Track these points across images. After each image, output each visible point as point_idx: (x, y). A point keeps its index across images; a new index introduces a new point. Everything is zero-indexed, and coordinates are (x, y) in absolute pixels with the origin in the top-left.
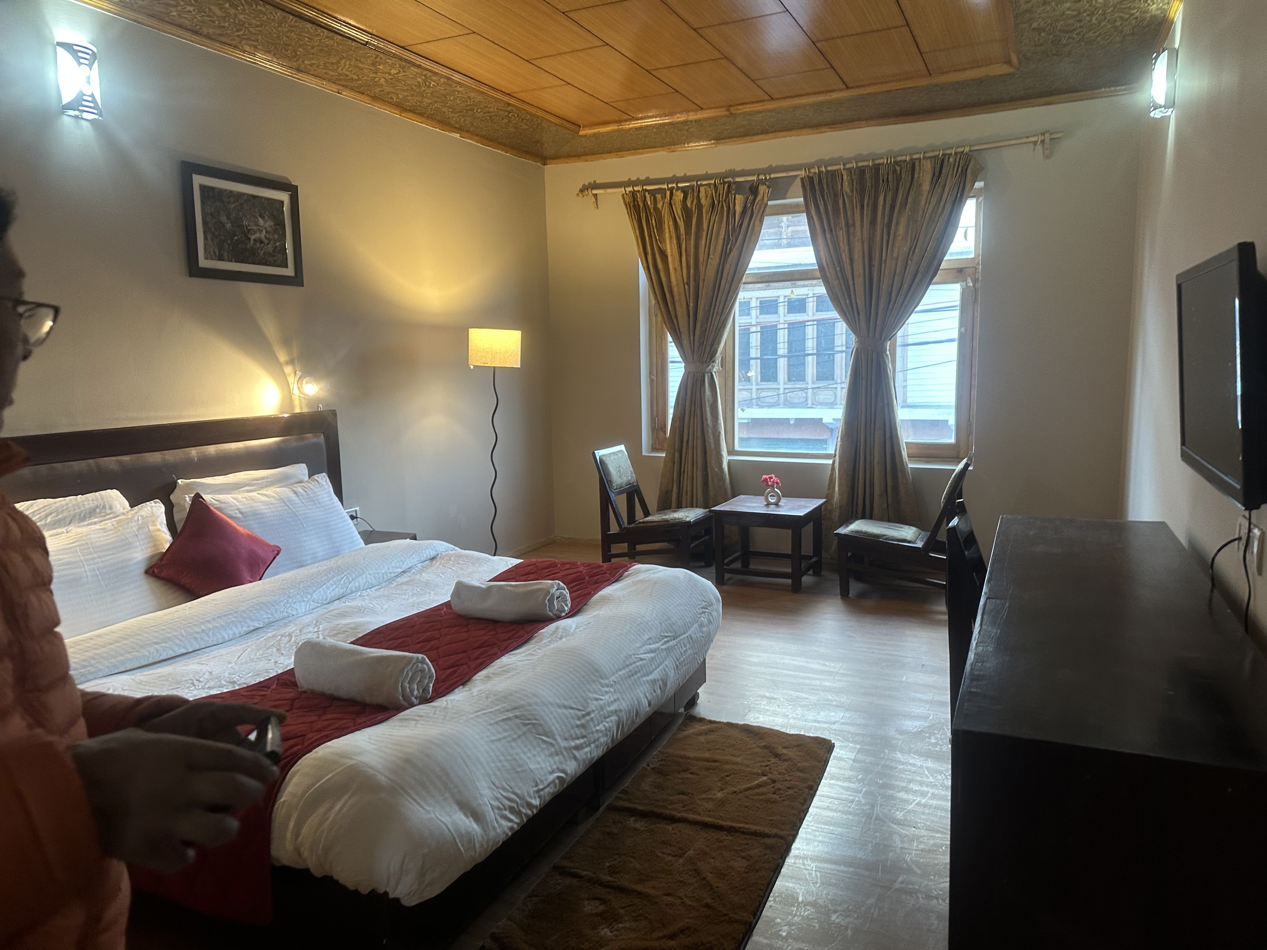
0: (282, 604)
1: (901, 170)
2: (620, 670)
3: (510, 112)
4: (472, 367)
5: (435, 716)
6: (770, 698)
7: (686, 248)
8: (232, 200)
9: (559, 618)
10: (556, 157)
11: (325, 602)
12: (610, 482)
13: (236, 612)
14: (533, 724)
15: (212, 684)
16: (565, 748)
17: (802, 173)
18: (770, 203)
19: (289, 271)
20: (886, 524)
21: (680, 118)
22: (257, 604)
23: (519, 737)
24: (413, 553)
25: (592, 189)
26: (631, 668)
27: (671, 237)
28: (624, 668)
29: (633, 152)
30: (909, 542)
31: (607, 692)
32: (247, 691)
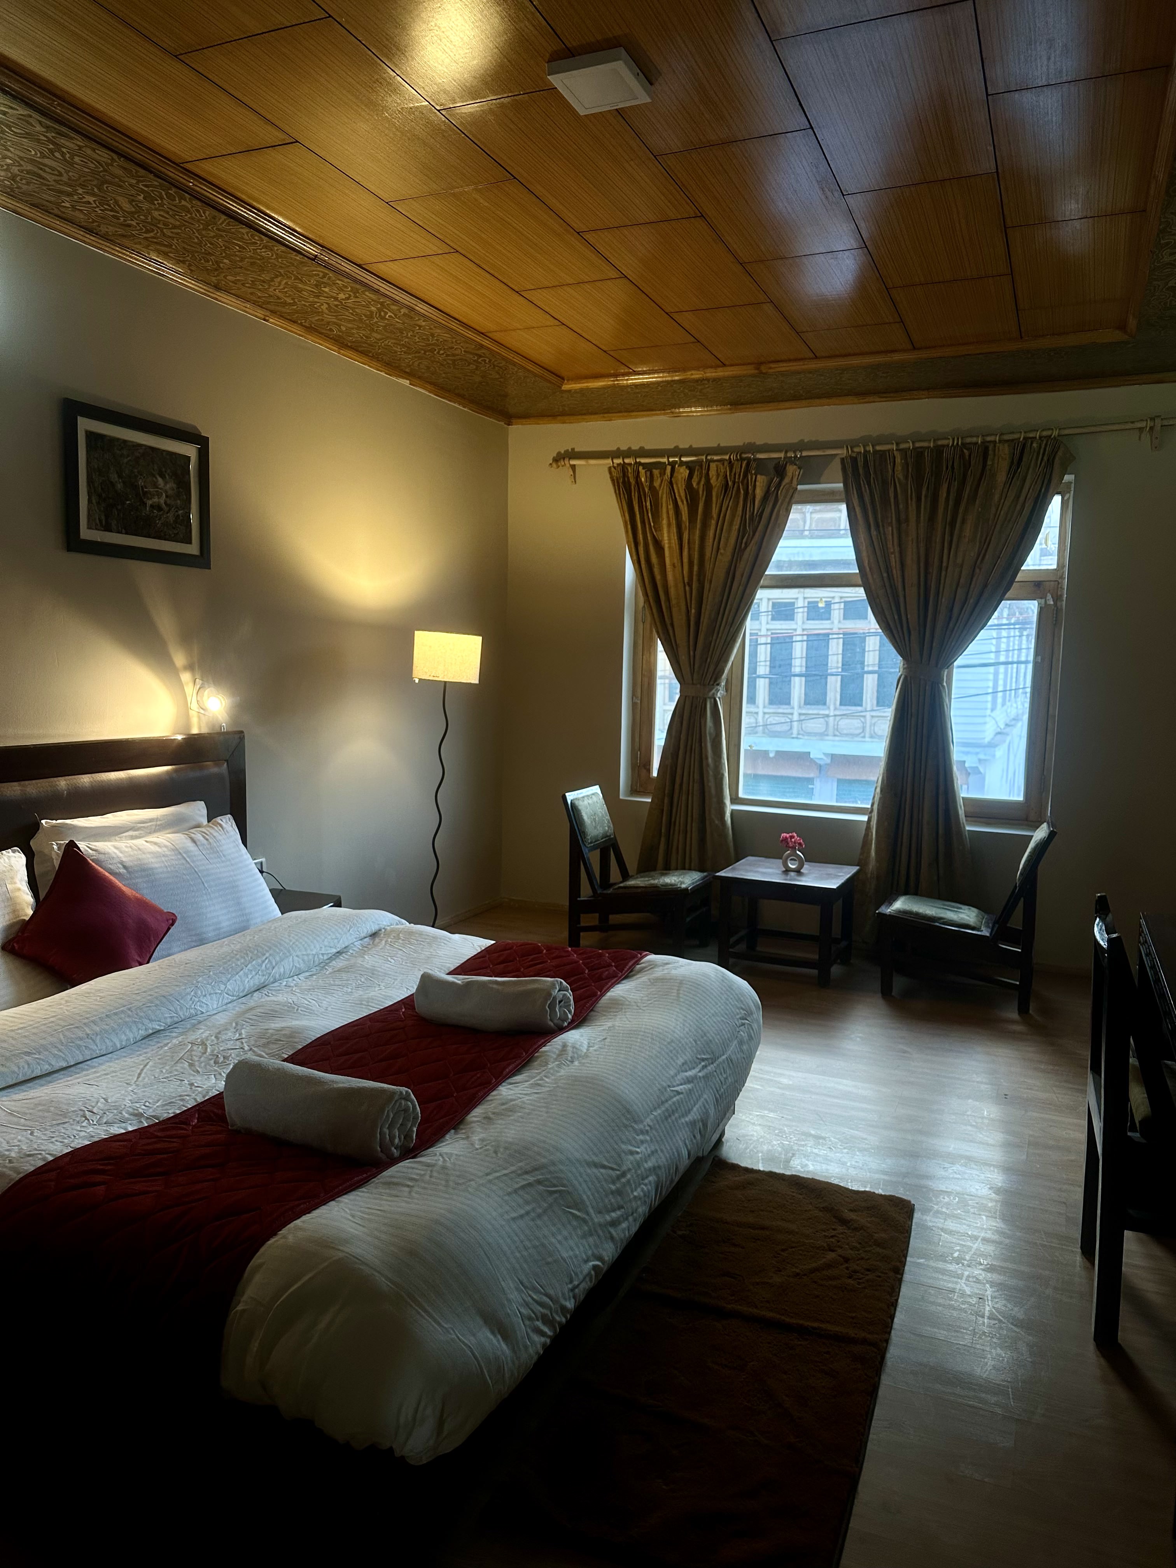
0: (189, 997)
1: (970, 456)
2: (655, 1109)
3: (480, 356)
4: (417, 681)
5: (433, 1180)
6: (817, 1138)
7: (689, 540)
8: (125, 452)
9: (561, 1030)
10: (525, 416)
11: (241, 995)
12: (583, 833)
13: (129, 1009)
14: (560, 1191)
15: (109, 1116)
16: (600, 1225)
17: (842, 452)
18: (800, 487)
19: (193, 549)
20: (939, 903)
21: (696, 375)
22: (157, 998)
23: (545, 1211)
24: (351, 927)
25: (570, 459)
26: (667, 1105)
27: (669, 525)
28: (659, 1107)
29: (626, 414)
30: (973, 928)
31: (642, 1142)
32: (163, 1130)
